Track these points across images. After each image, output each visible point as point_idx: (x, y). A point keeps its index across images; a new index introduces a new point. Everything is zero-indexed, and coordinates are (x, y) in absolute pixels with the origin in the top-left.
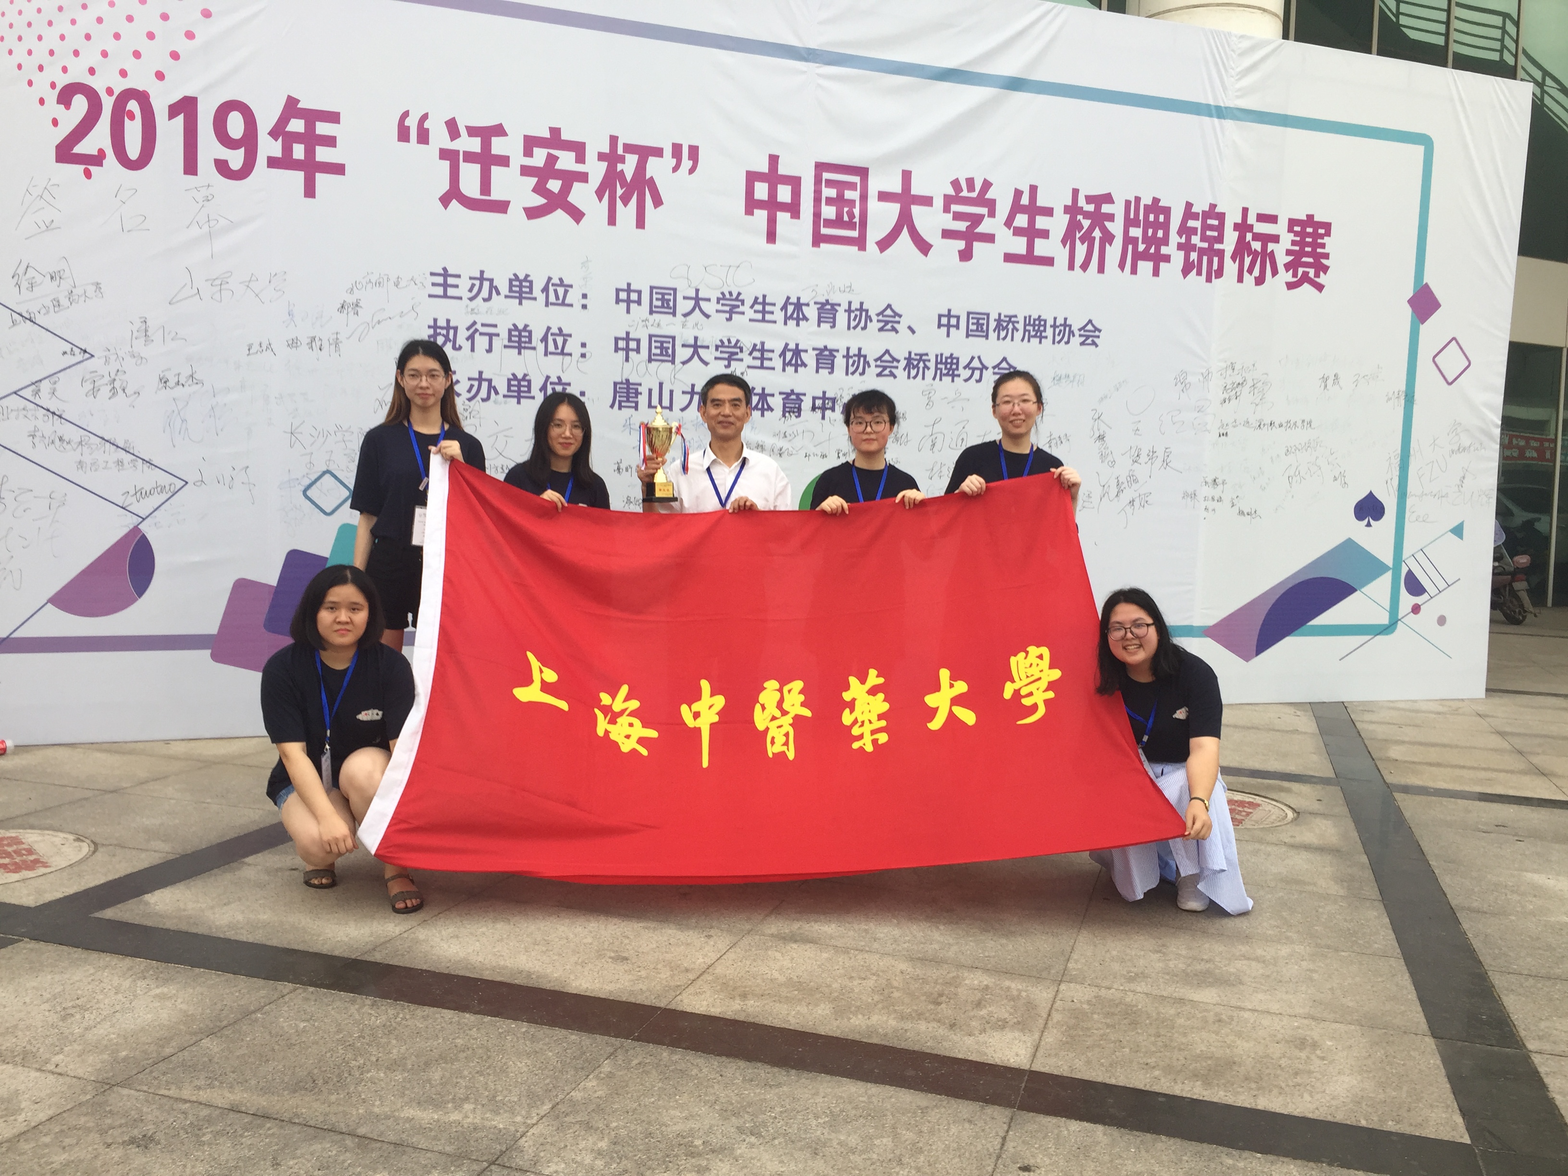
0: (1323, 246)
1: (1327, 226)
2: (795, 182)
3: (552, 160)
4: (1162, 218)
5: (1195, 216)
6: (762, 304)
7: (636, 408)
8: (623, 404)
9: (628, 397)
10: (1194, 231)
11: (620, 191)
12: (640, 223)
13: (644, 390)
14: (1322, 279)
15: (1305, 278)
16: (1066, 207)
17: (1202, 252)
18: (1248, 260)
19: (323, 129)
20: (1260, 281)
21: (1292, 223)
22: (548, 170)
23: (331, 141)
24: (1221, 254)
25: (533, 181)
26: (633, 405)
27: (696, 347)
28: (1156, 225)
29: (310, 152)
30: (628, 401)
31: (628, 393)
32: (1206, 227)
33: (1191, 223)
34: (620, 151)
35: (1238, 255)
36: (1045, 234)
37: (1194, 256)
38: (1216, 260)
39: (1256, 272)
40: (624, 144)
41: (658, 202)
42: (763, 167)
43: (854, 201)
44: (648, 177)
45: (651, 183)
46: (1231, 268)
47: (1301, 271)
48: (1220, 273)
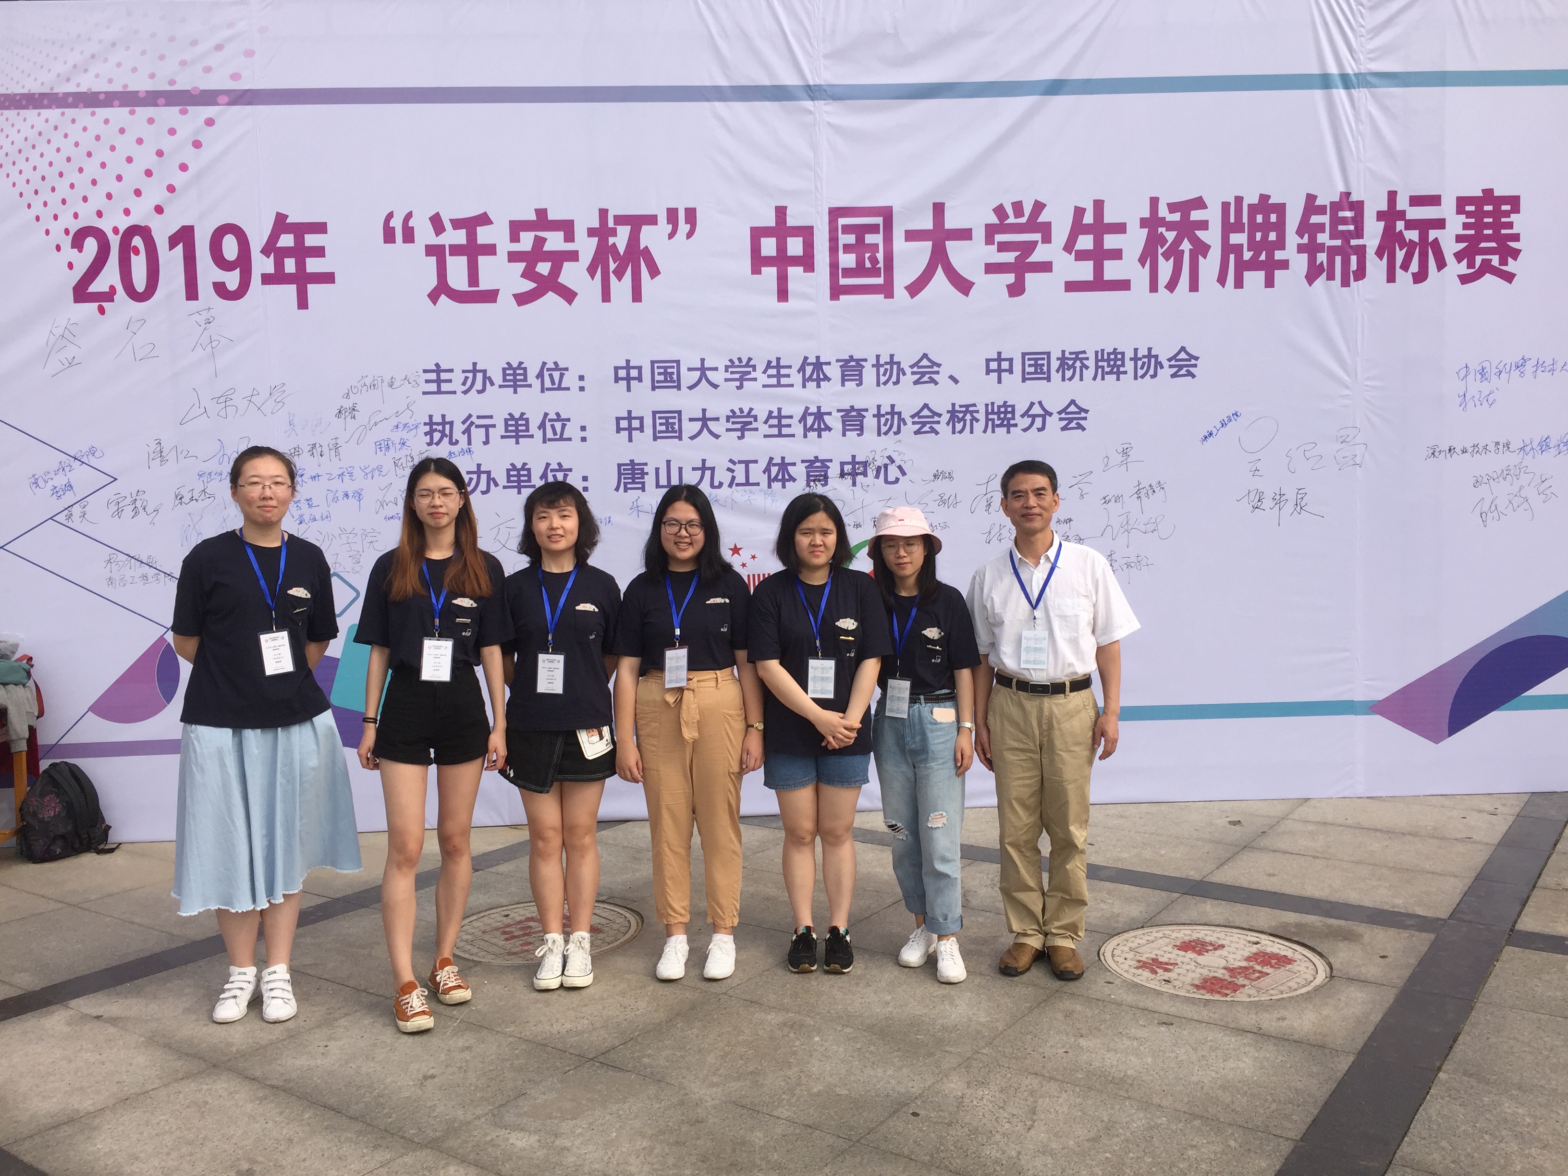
0: (1510, 225)
1: (1515, 202)
2: (806, 233)
3: (539, 242)
4: (1273, 218)
5: (1321, 210)
6: (776, 367)
7: (643, 489)
8: (629, 486)
9: (633, 478)
10: (1321, 228)
11: (612, 266)
12: (637, 296)
13: (650, 469)
14: (1511, 266)
15: (1487, 268)
16: (1142, 219)
17: (1332, 252)
18: (1400, 255)
19: (311, 240)
20: (1420, 277)
21: (1462, 203)
22: (538, 253)
23: (319, 252)
24: (1361, 251)
25: (521, 266)
26: (640, 486)
27: (704, 420)
28: (1266, 227)
29: (301, 265)
30: (634, 482)
31: (633, 474)
32: (1336, 221)
33: (1315, 219)
34: (611, 224)
35: (1385, 248)
36: (1117, 254)
37: (1322, 257)
38: (1354, 259)
39: (1414, 267)
40: (615, 216)
41: (654, 272)
42: (770, 221)
43: (877, 245)
44: (642, 247)
45: (647, 254)
46: (1376, 267)
47: (1479, 259)
48: (1361, 274)
